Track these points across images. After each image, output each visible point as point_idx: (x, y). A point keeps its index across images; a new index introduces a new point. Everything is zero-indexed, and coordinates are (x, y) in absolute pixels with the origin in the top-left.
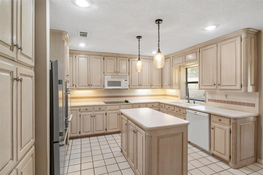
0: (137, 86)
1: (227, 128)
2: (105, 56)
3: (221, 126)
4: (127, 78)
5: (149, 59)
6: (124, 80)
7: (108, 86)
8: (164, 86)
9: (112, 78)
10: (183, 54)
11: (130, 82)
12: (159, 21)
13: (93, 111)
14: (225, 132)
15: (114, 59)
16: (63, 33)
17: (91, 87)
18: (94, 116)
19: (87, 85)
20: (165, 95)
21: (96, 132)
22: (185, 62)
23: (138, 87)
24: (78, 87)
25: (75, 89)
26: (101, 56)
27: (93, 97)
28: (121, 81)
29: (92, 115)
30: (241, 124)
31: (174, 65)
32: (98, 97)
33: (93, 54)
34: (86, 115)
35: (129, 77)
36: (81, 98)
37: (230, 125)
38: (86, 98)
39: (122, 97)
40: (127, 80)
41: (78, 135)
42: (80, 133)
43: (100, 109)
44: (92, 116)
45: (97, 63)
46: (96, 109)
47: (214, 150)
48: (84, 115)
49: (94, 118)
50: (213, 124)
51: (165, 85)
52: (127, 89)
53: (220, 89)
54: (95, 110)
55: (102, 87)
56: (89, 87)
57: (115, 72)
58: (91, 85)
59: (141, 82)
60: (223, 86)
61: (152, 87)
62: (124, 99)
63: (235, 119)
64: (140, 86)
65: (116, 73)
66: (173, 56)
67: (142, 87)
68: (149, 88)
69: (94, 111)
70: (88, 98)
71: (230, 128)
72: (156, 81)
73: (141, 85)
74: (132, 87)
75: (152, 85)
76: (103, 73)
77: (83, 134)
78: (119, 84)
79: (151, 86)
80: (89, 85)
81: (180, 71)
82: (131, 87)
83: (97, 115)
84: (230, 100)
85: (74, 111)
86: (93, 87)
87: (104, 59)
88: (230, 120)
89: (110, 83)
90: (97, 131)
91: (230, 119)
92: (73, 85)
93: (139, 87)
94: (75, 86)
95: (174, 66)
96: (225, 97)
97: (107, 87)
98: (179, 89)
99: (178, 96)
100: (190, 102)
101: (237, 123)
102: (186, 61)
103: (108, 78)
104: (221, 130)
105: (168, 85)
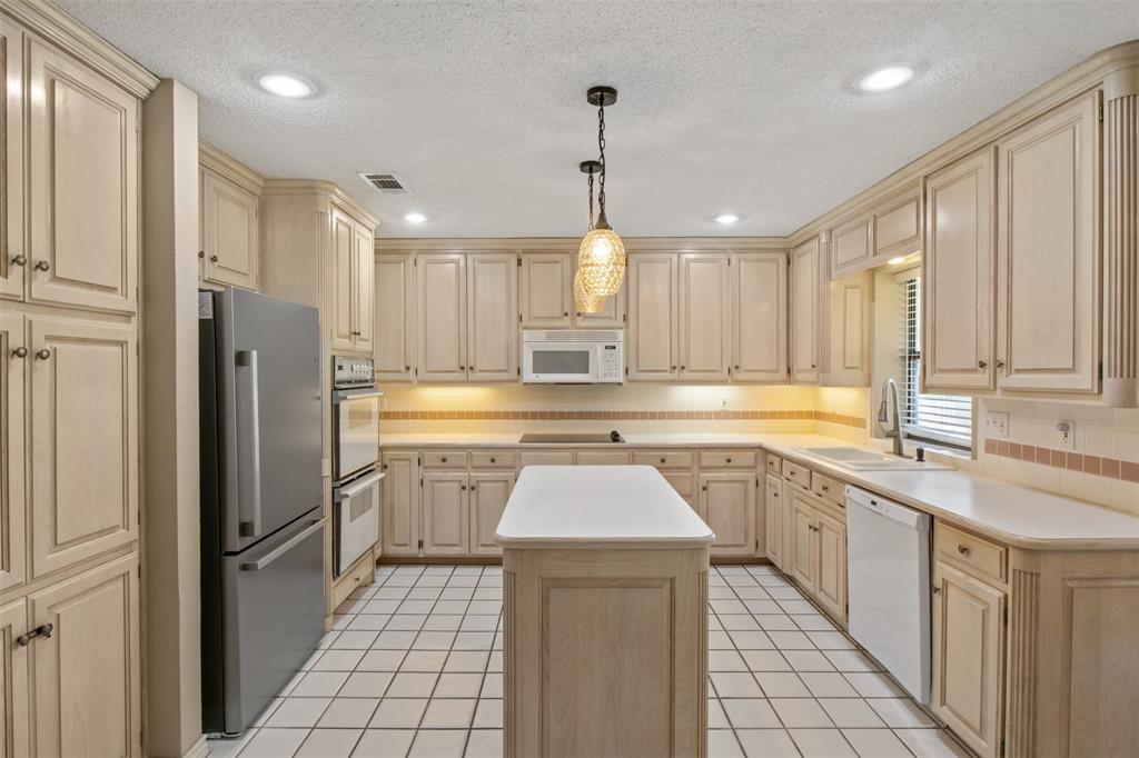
0: (666, 371)
1: (993, 594)
2: (524, 253)
3: (972, 581)
4: (614, 336)
5: (724, 251)
6: (600, 348)
7: (536, 370)
8: (800, 371)
9: (549, 337)
10: (864, 217)
11: (633, 354)
12: (601, 95)
13: (469, 468)
14: (985, 614)
15: (562, 260)
16: (321, 188)
17: (472, 376)
18: (473, 488)
19: (454, 365)
20: (817, 415)
21: (480, 548)
22: (875, 254)
23: (667, 376)
24: (423, 374)
25: (415, 383)
26: (509, 251)
27: (488, 415)
28: (587, 353)
29: (464, 483)
30: (1070, 584)
31: (837, 269)
32: (506, 415)
33: (479, 247)
34: (444, 481)
35: (627, 336)
36: (442, 415)
37: (1007, 582)
38: (461, 415)
39: (607, 416)
40: (614, 348)
41: (413, 550)
42: (421, 544)
43: (493, 461)
44: (464, 488)
45: (492, 284)
46: (482, 458)
47: (943, 702)
48: (437, 481)
49: (473, 493)
50: (942, 570)
51: (800, 367)
52: (620, 384)
53: (1007, 390)
54: (476, 463)
55: (513, 375)
56: (463, 376)
57: (566, 314)
58: (472, 368)
59: (682, 351)
60: (1017, 371)
61: (738, 375)
62: (604, 428)
63: (1032, 551)
64: (680, 373)
65: (567, 319)
66: (826, 226)
67: (686, 375)
68: (724, 382)
69: (474, 467)
70: (470, 415)
71: (1006, 597)
72: (760, 349)
73: (683, 368)
74: (638, 376)
75: (737, 367)
76: (514, 319)
77: (430, 550)
78: (581, 361)
79: (732, 374)
80: (462, 368)
81: (872, 298)
82: (633, 375)
83: (482, 485)
84: (1082, 450)
85: (401, 463)
86: (478, 376)
87: (519, 263)
88: (1007, 551)
89: (544, 361)
90: (483, 545)
91: (1005, 547)
92: (408, 368)
93: (675, 376)
94: (412, 371)
95: (834, 274)
96: (1062, 434)
97: (529, 376)
98: (869, 385)
99: (864, 420)
100: (905, 452)
101: (1038, 575)
102: (878, 248)
103: (535, 341)
104: (968, 600)
105: (810, 367)
